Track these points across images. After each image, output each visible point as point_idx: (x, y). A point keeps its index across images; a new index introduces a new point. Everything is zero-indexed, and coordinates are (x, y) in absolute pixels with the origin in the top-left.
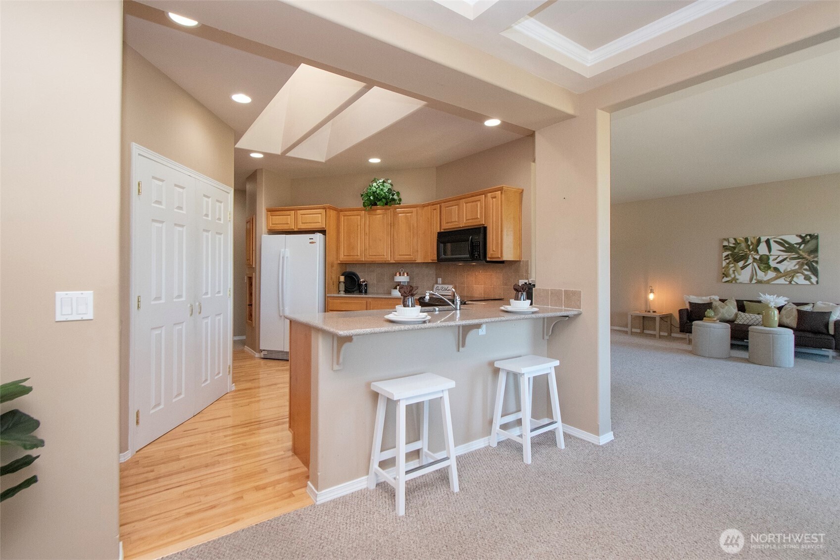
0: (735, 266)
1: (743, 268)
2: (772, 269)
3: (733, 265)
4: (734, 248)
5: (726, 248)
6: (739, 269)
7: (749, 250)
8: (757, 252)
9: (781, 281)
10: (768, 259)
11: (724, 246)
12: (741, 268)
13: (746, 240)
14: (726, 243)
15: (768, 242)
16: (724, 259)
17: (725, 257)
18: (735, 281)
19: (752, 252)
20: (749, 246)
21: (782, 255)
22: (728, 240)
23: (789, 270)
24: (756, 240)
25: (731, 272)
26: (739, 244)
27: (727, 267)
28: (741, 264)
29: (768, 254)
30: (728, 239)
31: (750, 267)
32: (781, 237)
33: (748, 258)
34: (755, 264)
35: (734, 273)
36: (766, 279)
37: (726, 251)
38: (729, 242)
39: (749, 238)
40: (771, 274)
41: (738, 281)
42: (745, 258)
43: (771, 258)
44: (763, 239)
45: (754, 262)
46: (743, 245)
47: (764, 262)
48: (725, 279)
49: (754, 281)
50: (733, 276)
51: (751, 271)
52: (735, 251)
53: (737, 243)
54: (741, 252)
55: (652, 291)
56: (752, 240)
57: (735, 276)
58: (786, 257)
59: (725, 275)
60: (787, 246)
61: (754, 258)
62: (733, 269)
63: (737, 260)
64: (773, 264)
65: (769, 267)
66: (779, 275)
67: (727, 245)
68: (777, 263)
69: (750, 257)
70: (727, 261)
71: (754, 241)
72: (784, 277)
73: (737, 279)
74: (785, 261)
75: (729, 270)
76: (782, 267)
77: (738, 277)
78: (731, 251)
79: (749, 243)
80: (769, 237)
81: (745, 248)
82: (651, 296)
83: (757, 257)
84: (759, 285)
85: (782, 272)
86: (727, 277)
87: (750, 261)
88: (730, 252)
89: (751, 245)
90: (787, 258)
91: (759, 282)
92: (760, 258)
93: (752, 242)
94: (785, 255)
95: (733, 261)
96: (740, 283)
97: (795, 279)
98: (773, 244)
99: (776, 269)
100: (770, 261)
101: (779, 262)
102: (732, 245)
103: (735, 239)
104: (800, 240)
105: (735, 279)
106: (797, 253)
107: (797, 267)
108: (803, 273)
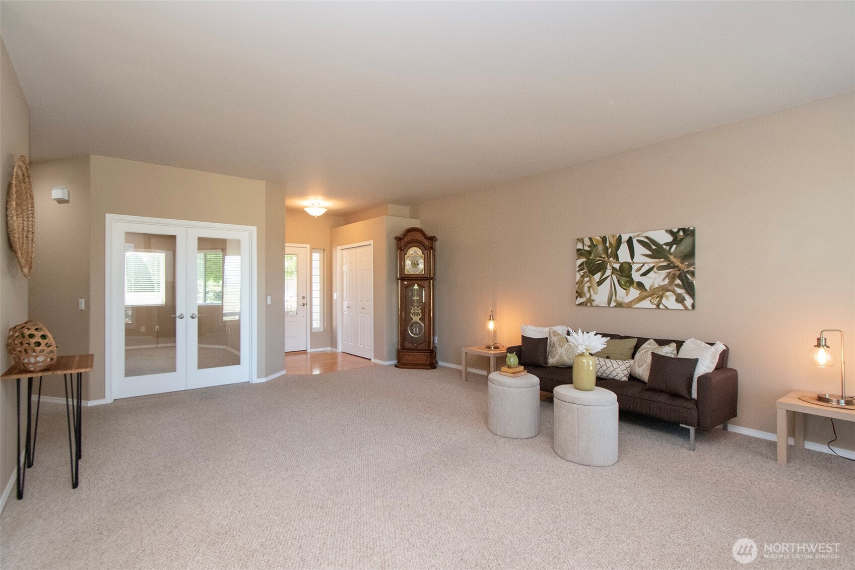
0: (590, 281)
1: (600, 283)
2: (635, 284)
3: (587, 279)
4: (590, 253)
5: (580, 253)
6: (596, 285)
7: (607, 255)
8: (616, 257)
9: (646, 304)
10: (631, 268)
11: (578, 250)
12: (597, 282)
13: (604, 239)
14: (580, 246)
15: (630, 242)
16: (578, 269)
17: (579, 267)
18: (591, 304)
19: (611, 259)
20: (607, 249)
21: (648, 263)
22: (581, 241)
23: (656, 286)
24: (615, 240)
25: (586, 289)
26: (595, 246)
27: (581, 282)
28: (597, 277)
29: (630, 261)
30: (583, 239)
31: (608, 281)
32: (647, 234)
33: (606, 268)
34: (614, 277)
35: (589, 291)
36: (627, 300)
37: (579, 258)
38: (583, 244)
39: (607, 237)
40: (634, 293)
41: (594, 304)
42: (601, 268)
43: (635, 267)
44: (625, 238)
45: (613, 273)
46: (600, 248)
47: (624, 272)
48: (580, 300)
49: (613, 304)
50: (588, 295)
51: (609, 288)
52: (591, 258)
53: (593, 246)
54: (598, 258)
55: (492, 317)
56: (611, 241)
57: (590, 296)
58: (651, 265)
59: (580, 294)
60: (654, 247)
61: (613, 268)
62: (588, 284)
63: (593, 272)
64: (636, 277)
65: (631, 282)
66: (644, 294)
67: (582, 248)
68: (643, 275)
69: (608, 266)
70: (582, 273)
71: (614, 242)
72: (650, 298)
73: (593, 301)
74: (652, 272)
75: (584, 286)
76: (647, 282)
77: (594, 297)
78: (586, 258)
79: (608, 244)
80: (631, 235)
81: (602, 252)
82: (491, 325)
83: (617, 266)
84: (621, 309)
85: (648, 288)
86: (580, 297)
87: (609, 272)
88: (585, 260)
89: (610, 247)
90: (653, 267)
91: (620, 305)
92: (620, 267)
93: (610, 243)
94: (651, 262)
95: (588, 273)
96: (597, 306)
97: (664, 301)
98: (637, 246)
99: (640, 285)
100: (633, 272)
101: (644, 274)
102: (587, 248)
103: (591, 239)
104: (670, 239)
105: (590, 300)
106: (667, 259)
107: (667, 281)
108: (674, 292)
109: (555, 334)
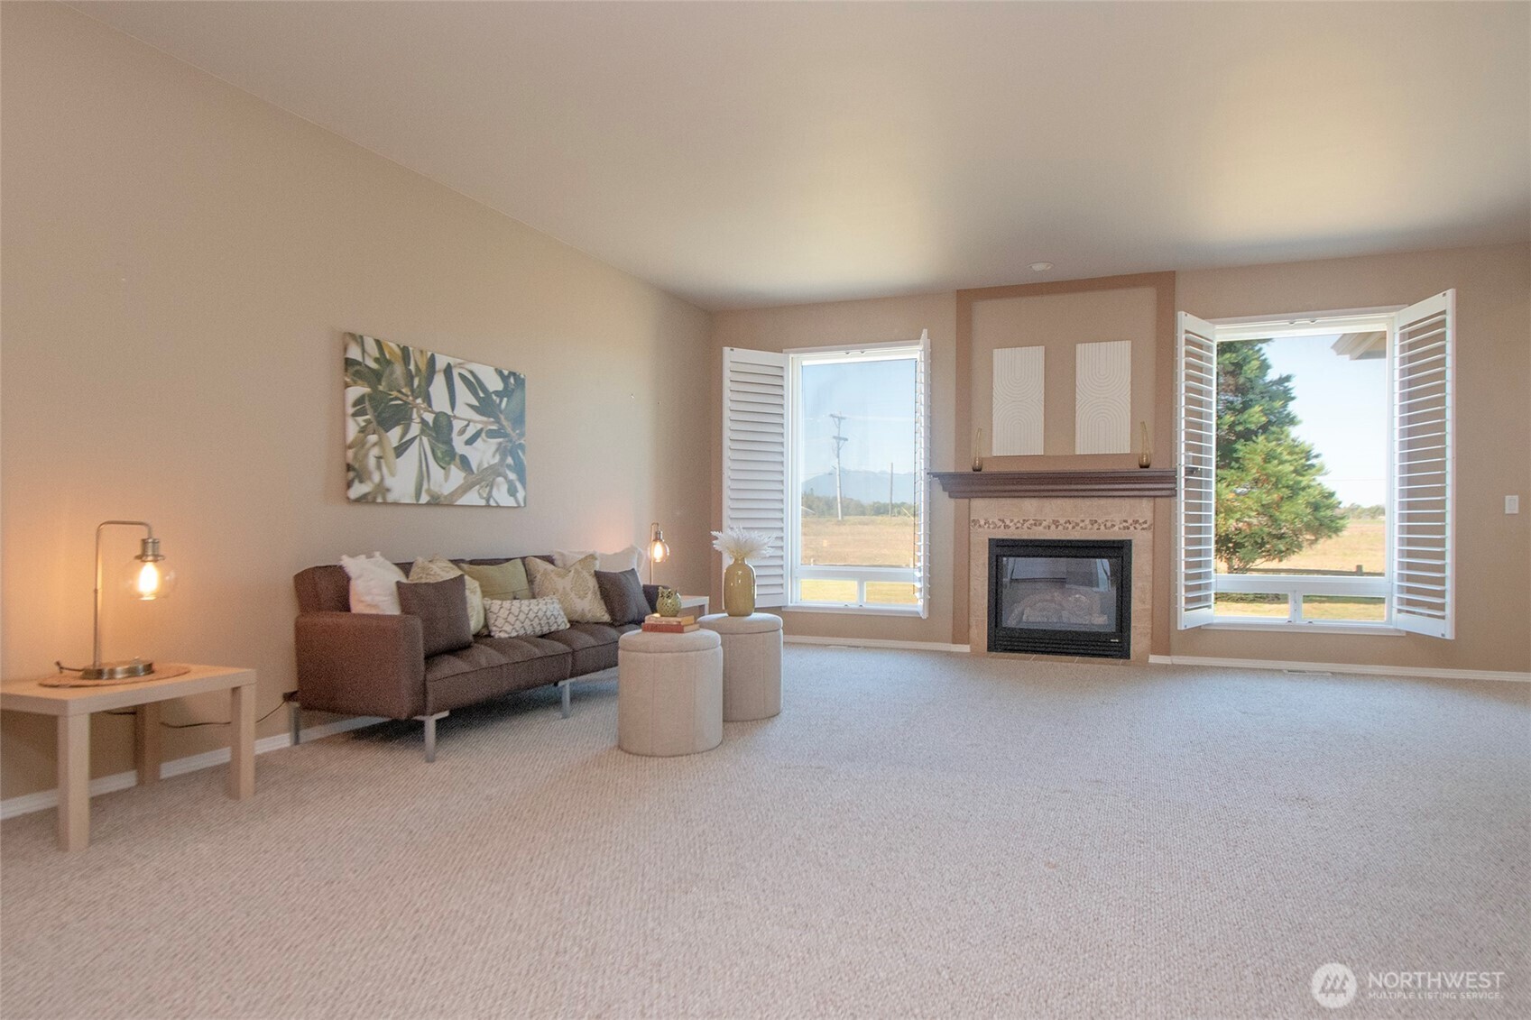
0: (379, 443)
1: (400, 450)
2: (457, 457)
3: (373, 438)
4: (379, 376)
5: (355, 369)
6: (391, 454)
7: (412, 391)
8: (428, 399)
10: (451, 427)
11: (349, 363)
12: (396, 448)
14: (354, 353)
15: (448, 371)
16: (351, 410)
17: (355, 404)
18: (384, 498)
19: (419, 401)
20: (412, 378)
21: (475, 422)
22: (359, 342)
23: (486, 465)
24: (425, 361)
25: (372, 462)
26: (389, 363)
27: (360, 444)
28: (394, 435)
29: (450, 413)
30: (361, 337)
31: (413, 450)
32: (471, 366)
33: (411, 419)
34: (425, 439)
35: (379, 467)
37: (355, 383)
38: (364, 351)
39: (411, 349)
40: (457, 476)
41: (391, 498)
42: (403, 415)
43: (457, 425)
44: (441, 362)
45: (422, 432)
46: (398, 369)
47: (440, 430)
48: (359, 489)
50: (376, 479)
51: (416, 464)
52: (381, 388)
53: (383, 360)
54: (395, 394)
56: (417, 361)
57: (382, 479)
58: (479, 426)
59: (356, 474)
60: (482, 395)
61: (423, 422)
62: (375, 452)
63: (385, 423)
64: (458, 445)
65: (450, 453)
67: (360, 359)
68: (466, 443)
69: (415, 415)
71: (423, 366)
72: (477, 487)
73: (388, 490)
74: (479, 440)
75: (366, 455)
76: (473, 456)
77: (389, 482)
78: (370, 387)
79: (412, 367)
80: (452, 361)
81: (402, 382)
83: (429, 418)
84: (439, 510)
85: (474, 468)
86: (361, 481)
87: (415, 429)
88: (367, 390)
89: (417, 375)
90: (482, 430)
91: (435, 502)
92: (435, 420)
93: (417, 365)
94: (478, 422)
95: (375, 423)
96: (396, 504)
97: (495, 492)
98: (459, 385)
99: (465, 463)
100: (454, 435)
101: (470, 442)
102: (374, 365)
103: (378, 343)
104: (499, 386)
105: (382, 489)
106: (498, 421)
107: (497, 459)
108: (506, 477)
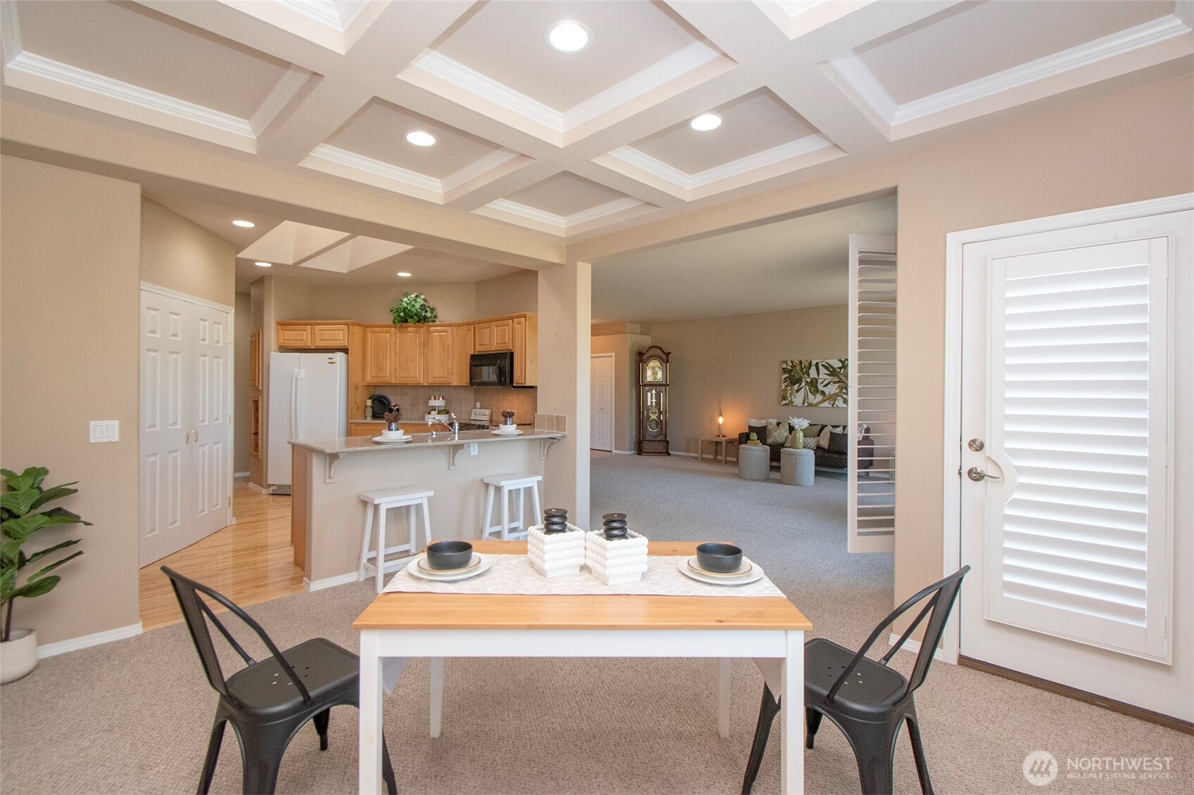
0: (791, 389)
1: (797, 391)
2: (820, 391)
3: (789, 388)
4: (791, 371)
5: (785, 370)
6: (795, 392)
7: (803, 373)
8: (808, 374)
9: (826, 404)
10: (817, 382)
11: (784, 369)
13: (801, 362)
14: (785, 366)
15: (817, 365)
16: (783, 381)
17: (784, 379)
18: (791, 404)
19: (805, 375)
20: (803, 369)
21: (827, 379)
22: (786, 363)
23: (832, 393)
24: (808, 363)
25: (788, 395)
26: (795, 366)
27: (785, 390)
28: (796, 387)
29: (817, 377)
30: (787, 361)
31: (803, 390)
32: (828, 361)
33: (802, 381)
34: (807, 387)
35: (791, 396)
36: (815, 402)
37: (784, 374)
38: (787, 365)
39: (803, 361)
40: (819, 397)
41: (794, 404)
42: (799, 381)
43: (820, 381)
44: (814, 362)
45: (806, 385)
46: (798, 368)
47: (813, 384)
48: (784, 402)
49: (806, 404)
50: (790, 399)
51: (803, 393)
52: (792, 374)
53: (793, 366)
54: (797, 375)
55: (721, 414)
56: (805, 363)
59: (784, 398)
60: (830, 369)
61: (807, 382)
62: (790, 392)
63: (793, 384)
64: (820, 387)
65: (817, 390)
66: (826, 398)
68: (824, 386)
70: (786, 384)
71: (807, 365)
73: (793, 402)
74: (828, 385)
75: (787, 393)
76: (827, 390)
77: (793, 400)
79: (803, 366)
80: (818, 361)
81: (799, 371)
82: (721, 420)
83: (809, 380)
84: (811, 408)
85: (827, 395)
86: (784, 400)
87: (803, 384)
88: (788, 375)
90: (830, 382)
91: (810, 405)
92: (811, 381)
93: (805, 365)
94: (829, 379)
95: (790, 384)
96: (796, 406)
97: (836, 402)
98: (821, 368)
99: (823, 393)
100: (819, 384)
101: (826, 386)
102: (790, 368)
103: (792, 362)
104: (841, 365)
105: (791, 402)
106: (839, 377)
107: (838, 390)
108: (842, 397)
109: (771, 423)
